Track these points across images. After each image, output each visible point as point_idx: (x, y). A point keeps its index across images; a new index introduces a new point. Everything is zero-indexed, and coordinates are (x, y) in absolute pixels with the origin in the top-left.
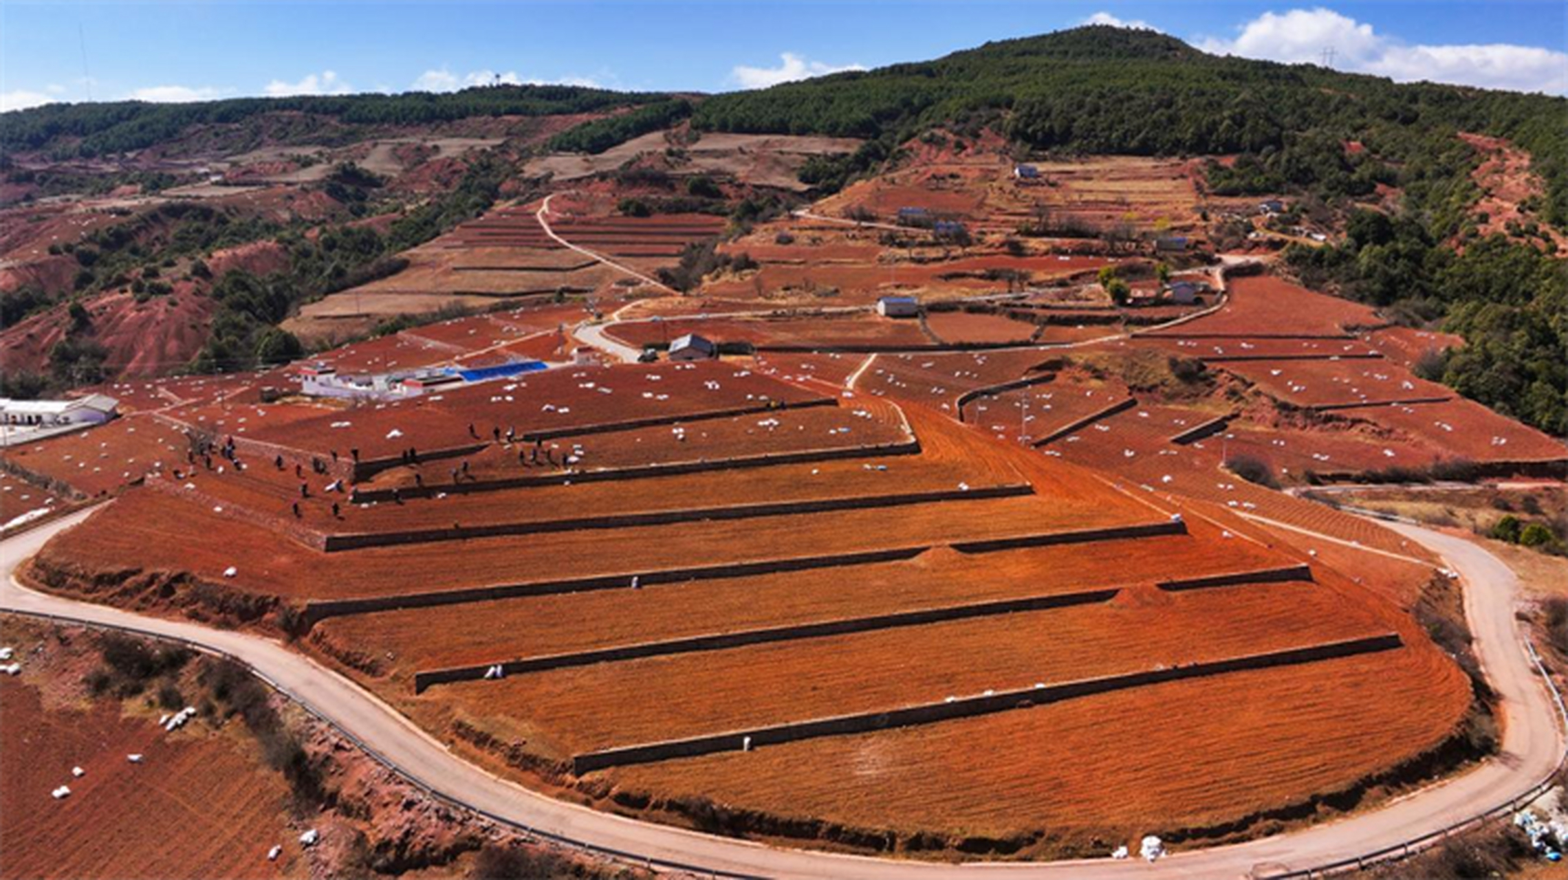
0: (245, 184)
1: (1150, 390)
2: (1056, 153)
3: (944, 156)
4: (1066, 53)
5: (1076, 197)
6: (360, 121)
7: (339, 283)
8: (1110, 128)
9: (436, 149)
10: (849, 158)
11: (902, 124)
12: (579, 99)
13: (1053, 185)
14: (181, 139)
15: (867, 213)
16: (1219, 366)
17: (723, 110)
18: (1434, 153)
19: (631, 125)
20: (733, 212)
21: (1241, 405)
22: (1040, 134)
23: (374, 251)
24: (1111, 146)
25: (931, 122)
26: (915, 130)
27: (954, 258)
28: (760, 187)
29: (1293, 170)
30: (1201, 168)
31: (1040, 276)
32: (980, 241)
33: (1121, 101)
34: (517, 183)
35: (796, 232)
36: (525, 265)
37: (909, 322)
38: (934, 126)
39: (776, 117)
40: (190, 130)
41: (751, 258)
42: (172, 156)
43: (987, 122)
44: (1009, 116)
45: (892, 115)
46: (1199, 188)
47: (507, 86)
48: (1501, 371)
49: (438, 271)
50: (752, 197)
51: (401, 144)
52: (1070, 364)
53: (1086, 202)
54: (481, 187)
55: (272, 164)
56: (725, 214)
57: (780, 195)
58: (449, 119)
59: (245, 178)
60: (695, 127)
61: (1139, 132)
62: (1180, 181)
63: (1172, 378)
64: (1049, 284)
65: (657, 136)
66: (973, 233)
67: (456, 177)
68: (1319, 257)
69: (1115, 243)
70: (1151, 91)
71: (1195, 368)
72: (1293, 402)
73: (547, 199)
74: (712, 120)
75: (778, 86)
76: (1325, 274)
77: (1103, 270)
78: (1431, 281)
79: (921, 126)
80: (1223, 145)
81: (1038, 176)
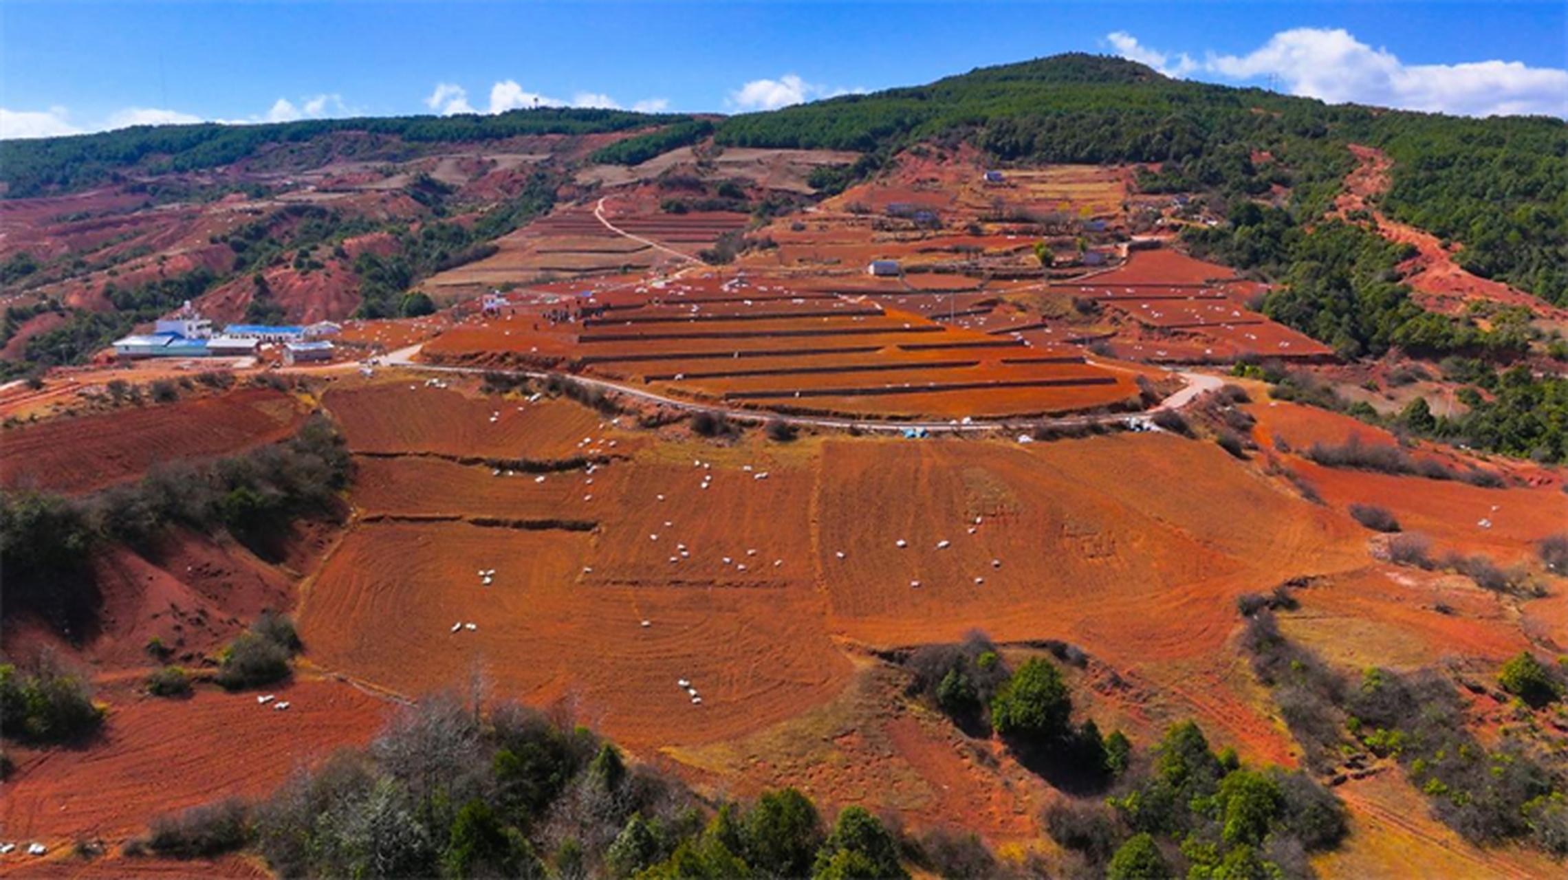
0: (341, 191)
1: (1058, 318)
2: (1021, 162)
3: (928, 165)
4: (1043, 78)
5: (1030, 195)
6: (420, 139)
7: (444, 264)
8: (1064, 142)
9: (494, 162)
10: (850, 168)
11: (895, 140)
12: (612, 119)
13: (1014, 187)
14: (260, 156)
15: (863, 208)
16: (1106, 302)
17: (742, 128)
18: (1326, 161)
19: (663, 142)
20: (755, 210)
21: (1119, 327)
22: (1007, 148)
23: (464, 242)
24: (1064, 156)
25: (918, 138)
26: (904, 144)
27: (929, 238)
28: (776, 191)
29: (1206, 174)
30: (1134, 173)
31: (991, 249)
32: (949, 226)
33: (1074, 120)
34: (571, 190)
35: (806, 223)
36: (594, 248)
37: (891, 279)
38: (921, 141)
39: (788, 134)
40: (266, 148)
41: (773, 239)
42: (255, 171)
43: (965, 138)
44: (982, 132)
45: (887, 132)
46: (1129, 188)
47: (544, 108)
48: (1300, 304)
49: (526, 253)
50: (770, 199)
51: (463, 159)
52: (1003, 302)
53: (1037, 200)
54: (542, 192)
55: (359, 174)
56: (748, 212)
57: (793, 198)
58: (499, 137)
59: (339, 185)
60: (718, 143)
61: (1088, 145)
62: (1116, 183)
63: (1074, 311)
64: (998, 255)
65: (685, 151)
66: (946, 219)
67: (517, 186)
68: (1205, 236)
69: (1050, 225)
70: (1100, 111)
71: (1090, 304)
72: (1152, 323)
73: (601, 201)
74: (733, 136)
75: (789, 108)
76: (1209, 248)
77: (1036, 244)
78: (1285, 252)
79: (911, 141)
80: (1156, 155)
81: (1003, 180)
